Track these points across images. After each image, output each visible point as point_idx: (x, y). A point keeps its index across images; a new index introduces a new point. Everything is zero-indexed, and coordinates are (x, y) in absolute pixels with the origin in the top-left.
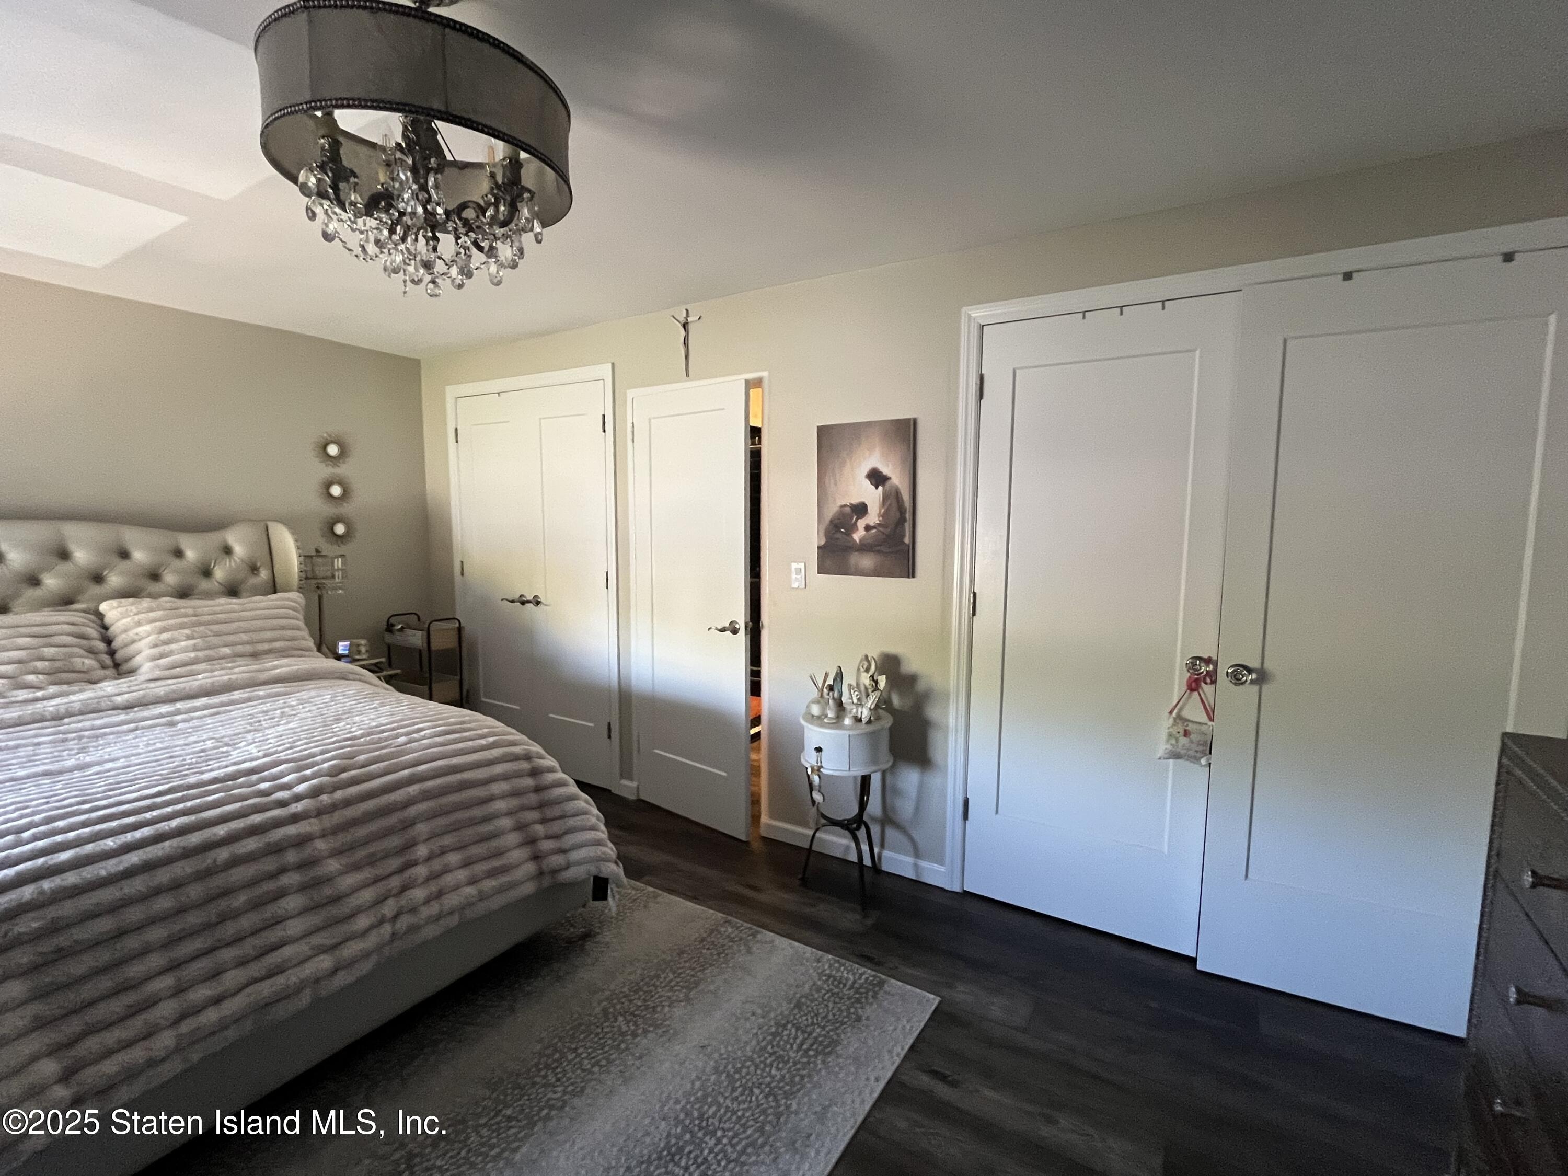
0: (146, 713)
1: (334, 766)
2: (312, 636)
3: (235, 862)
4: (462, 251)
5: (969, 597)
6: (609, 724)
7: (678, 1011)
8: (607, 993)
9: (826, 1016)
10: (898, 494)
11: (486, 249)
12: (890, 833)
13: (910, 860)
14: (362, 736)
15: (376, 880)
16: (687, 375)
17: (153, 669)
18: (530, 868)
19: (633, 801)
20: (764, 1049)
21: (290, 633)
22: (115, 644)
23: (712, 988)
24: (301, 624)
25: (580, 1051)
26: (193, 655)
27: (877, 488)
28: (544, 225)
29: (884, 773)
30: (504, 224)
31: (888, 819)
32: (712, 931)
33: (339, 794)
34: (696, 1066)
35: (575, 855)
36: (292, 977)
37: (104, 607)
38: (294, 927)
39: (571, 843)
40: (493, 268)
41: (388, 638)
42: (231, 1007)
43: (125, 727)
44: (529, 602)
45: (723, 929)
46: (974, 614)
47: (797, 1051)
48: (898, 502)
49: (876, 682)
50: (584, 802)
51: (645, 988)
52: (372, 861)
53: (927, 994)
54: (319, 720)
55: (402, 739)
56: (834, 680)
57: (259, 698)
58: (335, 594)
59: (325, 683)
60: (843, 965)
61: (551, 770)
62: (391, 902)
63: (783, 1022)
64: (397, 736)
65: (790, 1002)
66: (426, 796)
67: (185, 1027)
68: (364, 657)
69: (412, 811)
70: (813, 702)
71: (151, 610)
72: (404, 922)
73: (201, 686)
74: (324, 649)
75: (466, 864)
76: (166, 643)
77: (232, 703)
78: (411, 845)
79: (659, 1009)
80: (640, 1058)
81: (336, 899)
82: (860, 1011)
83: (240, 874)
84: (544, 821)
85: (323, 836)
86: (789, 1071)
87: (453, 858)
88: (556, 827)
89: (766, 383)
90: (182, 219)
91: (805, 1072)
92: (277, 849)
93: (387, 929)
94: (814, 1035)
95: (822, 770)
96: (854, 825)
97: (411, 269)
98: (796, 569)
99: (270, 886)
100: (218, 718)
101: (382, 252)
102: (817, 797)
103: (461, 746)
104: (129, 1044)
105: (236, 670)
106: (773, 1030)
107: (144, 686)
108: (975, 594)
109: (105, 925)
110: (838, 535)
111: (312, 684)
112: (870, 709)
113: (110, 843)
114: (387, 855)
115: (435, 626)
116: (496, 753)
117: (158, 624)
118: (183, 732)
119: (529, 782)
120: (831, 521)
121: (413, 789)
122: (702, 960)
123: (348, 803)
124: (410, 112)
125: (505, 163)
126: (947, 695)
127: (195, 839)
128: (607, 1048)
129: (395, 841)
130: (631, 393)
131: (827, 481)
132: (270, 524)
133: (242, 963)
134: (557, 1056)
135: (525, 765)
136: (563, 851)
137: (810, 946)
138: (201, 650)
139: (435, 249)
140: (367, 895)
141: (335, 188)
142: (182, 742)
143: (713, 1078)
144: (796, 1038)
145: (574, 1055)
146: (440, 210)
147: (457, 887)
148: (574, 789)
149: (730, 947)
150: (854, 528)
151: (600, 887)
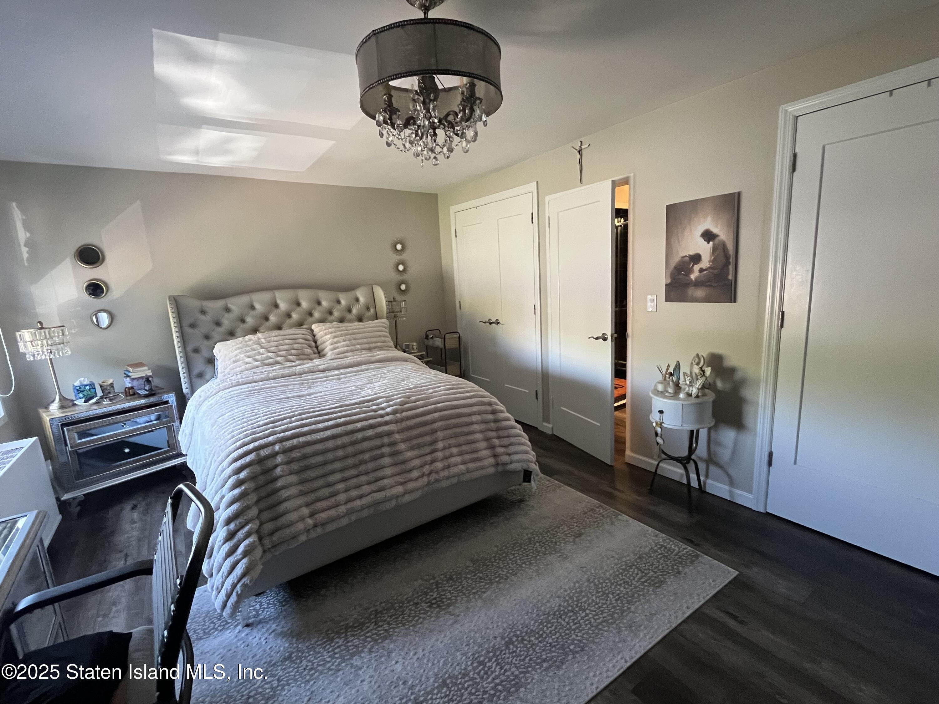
0: (330, 374)
1: (402, 401)
2: (392, 340)
3: (365, 439)
4: (448, 139)
5: (779, 314)
6: (537, 391)
7: (569, 547)
8: (531, 531)
9: (658, 567)
10: (724, 246)
11: (460, 135)
12: (712, 468)
13: (727, 488)
14: (414, 388)
15: (420, 456)
16: (581, 183)
17: (331, 355)
18: (492, 460)
19: (550, 435)
20: (618, 576)
21: (383, 339)
22: (318, 343)
23: (589, 538)
24: (388, 334)
25: (516, 555)
26: (346, 348)
27: (708, 243)
28: (488, 115)
29: (710, 429)
30: (467, 120)
31: (711, 460)
32: (592, 510)
33: (404, 414)
34: (577, 576)
35: (515, 457)
36: (389, 493)
37: (313, 327)
38: (388, 471)
39: (512, 450)
40: (464, 144)
41: (426, 342)
42: (366, 501)
43: (323, 379)
44: (494, 323)
45: (597, 510)
46: (782, 326)
47: (637, 581)
48: (724, 251)
49: (704, 372)
50: (519, 430)
51: (552, 532)
52: (419, 446)
53: (730, 568)
54: (396, 380)
55: (431, 391)
56: (674, 370)
57: (372, 369)
58: (402, 320)
59: (398, 363)
60: (671, 541)
61: (502, 412)
62: (427, 467)
63: (630, 564)
64: (428, 389)
65: (635, 555)
66: (442, 419)
67: (349, 505)
68: (416, 351)
69: (436, 425)
70: (658, 383)
71: (330, 328)
72: (433, 477)
73: (349, 363)
74: (398, 347)
75: (461, 454)
76: (336, 343)
77: (362, 371)
78: (435, 441)
79: (558, 543)
80: (547, 565)
81: (404, 462)
82: (680, 568)
83: (366, 445)
84: (498, 438)
85: (398, 432)
86: (631, 590)
87: (455, 450)
88: (506, 441)
89: (631, 181)
90: (333, 142)
91: (641, 593)
92: (380, 436)
93: (425, 479)
94: (649, 575)
95: (663, 425)
96: (684, 461)
97: (425, 153)
98: (651, 299)
99: (378, 452)
100: (357, 377)
101: (412, 146)
102: (659, 440)
103: (457, 396)
104: (330, 508)
105: (363, 356)
106: (624, 567)
107: (329, 362)
108: (783, 313)
109: (319, 459)
110: (680, 277)
111: (393, 363)
112: (698, 389)
113: (320, 426)
114: (425, 445)
115: (447, 336)
116: (474, 400)
117: (333, 334)
118: (343, 383)
119: (491, 417)
120: (675, 268)
121: (436, 415)
122: (584, 523)
123: (408, 418)
124: (421, 74)
125: (467, 86)
126: (759, 381)
127: (350, 427)
128: (529, 557)
129: (428, 439)
130: (547, 198)
131: (672, 241)
132: (374, 286)
133: (369, 483)
134: (504, 555)
135: (489, 408)
136: (509, 455)
137: (651, 527)
138: (349, 346)
139: (435, 141)
140: (417, 462)
141: (390, 119)
142: (343, 387)
143: (586, 584)
144: (637, 574)
145: (513, 557)
146: (436, 121)
147: (456, 465)
148: (513, 423)
149: (601, 520)
150: (691, 271)
151: (527, 475)
